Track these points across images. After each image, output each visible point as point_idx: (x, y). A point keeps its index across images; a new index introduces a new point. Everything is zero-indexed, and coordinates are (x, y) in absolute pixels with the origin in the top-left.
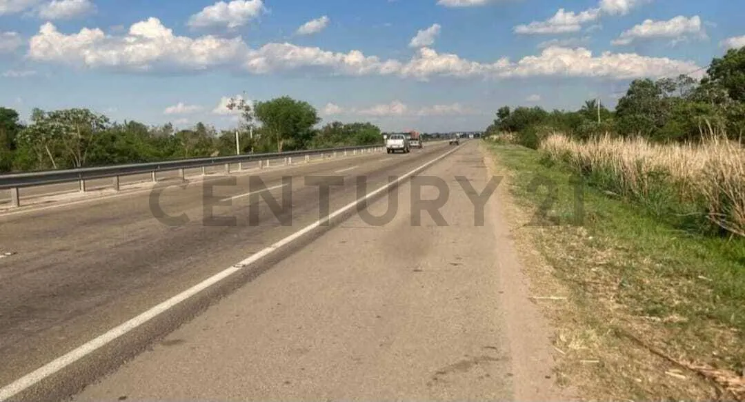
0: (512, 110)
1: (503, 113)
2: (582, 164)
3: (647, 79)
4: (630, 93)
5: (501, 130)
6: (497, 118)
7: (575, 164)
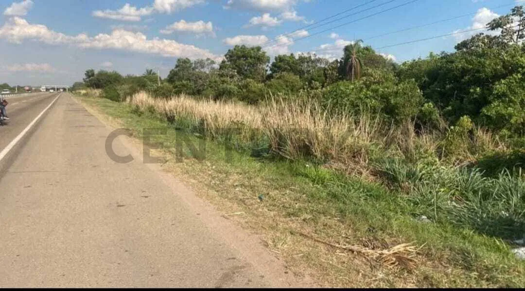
0: (96, 72)
1: (90, 74)
2: (166, 114)
3: (187, 58)
4: (177, 66)
5: (88, 86)
6: (85, 77)
7: (161, 114)
